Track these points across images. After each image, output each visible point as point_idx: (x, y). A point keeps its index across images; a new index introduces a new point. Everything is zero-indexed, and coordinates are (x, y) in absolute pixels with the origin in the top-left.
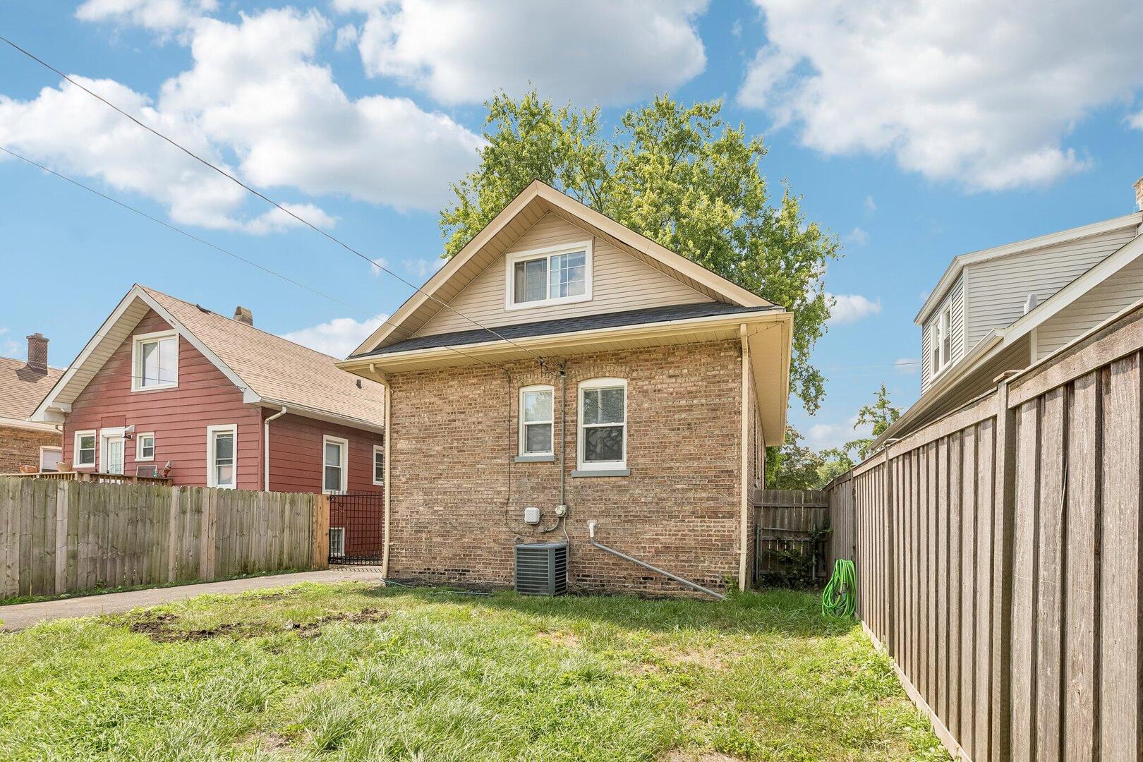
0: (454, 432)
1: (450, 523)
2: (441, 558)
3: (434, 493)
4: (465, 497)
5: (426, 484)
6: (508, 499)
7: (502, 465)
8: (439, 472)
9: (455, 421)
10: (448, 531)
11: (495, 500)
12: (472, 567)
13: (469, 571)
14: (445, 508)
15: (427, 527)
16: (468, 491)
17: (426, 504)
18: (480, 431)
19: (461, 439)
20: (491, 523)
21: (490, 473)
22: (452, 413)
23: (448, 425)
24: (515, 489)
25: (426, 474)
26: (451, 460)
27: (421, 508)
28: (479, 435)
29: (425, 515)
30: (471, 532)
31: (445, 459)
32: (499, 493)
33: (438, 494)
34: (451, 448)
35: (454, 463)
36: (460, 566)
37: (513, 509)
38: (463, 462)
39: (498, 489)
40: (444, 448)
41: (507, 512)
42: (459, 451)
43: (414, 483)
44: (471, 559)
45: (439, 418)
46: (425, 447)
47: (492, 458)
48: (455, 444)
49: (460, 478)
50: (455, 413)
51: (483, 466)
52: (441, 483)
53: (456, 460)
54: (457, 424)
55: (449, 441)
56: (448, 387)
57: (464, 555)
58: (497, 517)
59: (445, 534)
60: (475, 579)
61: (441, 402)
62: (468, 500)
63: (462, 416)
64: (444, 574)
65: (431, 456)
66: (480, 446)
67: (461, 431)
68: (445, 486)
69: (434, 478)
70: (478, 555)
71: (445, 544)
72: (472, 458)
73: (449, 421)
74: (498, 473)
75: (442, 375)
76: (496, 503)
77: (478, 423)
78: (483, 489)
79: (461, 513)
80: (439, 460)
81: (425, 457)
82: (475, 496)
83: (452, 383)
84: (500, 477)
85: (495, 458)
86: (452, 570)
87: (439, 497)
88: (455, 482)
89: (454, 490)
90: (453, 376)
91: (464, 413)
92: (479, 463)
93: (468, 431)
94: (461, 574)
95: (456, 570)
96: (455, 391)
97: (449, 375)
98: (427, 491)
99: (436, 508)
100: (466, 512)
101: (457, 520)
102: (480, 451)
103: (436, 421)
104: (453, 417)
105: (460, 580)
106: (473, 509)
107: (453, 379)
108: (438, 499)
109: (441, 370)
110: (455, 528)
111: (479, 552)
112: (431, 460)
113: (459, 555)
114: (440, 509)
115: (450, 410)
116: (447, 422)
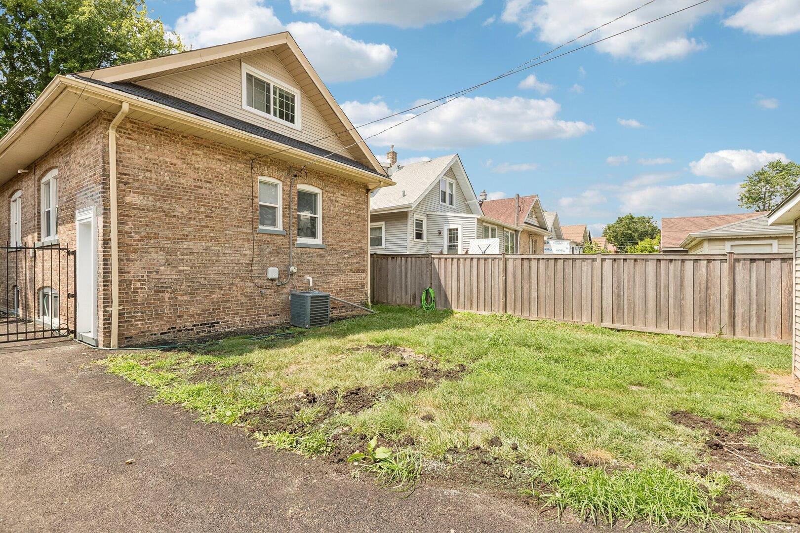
0: (201, 198)
1: (198, 282)
2: (189, 315)
3: (178, 253)
4: (214, 258)
5: (168, 244)
6: (252, 261)
7: (247, 233)
8: (185, 233)
9: (202, 188)
10: (196, 289)
11: (241, 261)
12: (221, 319)
13: (218, 323)
14: (192, 268)
15: (170, 287)
16: (216, 253)
17: (168, 263)
18: (227, 202)
19: (209, 206)
20: (239, 280)
21: (237, 239)
22: (198, 180)
23: (194, 190)
24: (257, 253)
25: (169, 234)
26: (198, 224)
27: (162, 268)
28: (227, 206)
29: (168, 274)
30: (220, 288)
31: (192, 222)
32: (245, 255)
33: (183, 254)
34: (198, 212)
35: (202, 226)
36: (209, 320)
37: (256, 268)
38: (211, 227)
39: (244, 252)
40: (190, 211)
41: (251, 270)
42: (206, 216)
43: (152, 242)
44: (220, 312)
45: (183, 181)
46: (166, 207)
47: (238, 227)
48: (202, 210)
49: (208, 241)
50: (201, 181)
51: (231, 233)
52: (186, 244)
53: (203, 224)
54: (203, 191)
55: (196, 205)
56: (193, 154)
57: (213, 309)
58: (243, 275)
59: (193, 292)
60: (224, 328)
61: (185, 166)
62: (217, 261)
63: (209, 185)
64: (192, 330)
65: (174, 216)
66: (227, 215)
67: (209, 199)
68: (192, 247)
69: (178, 239)
70: (227, 308)
71: (193, 301)
72: (219, 224)
73: (195, 186)
74: (244, 239)
75: (185, 140)
76: (242, 264)
77: (225, 195)
78: (230, 252)
79: (210, 272)
80: (184, 222)
81: (166, 216)
82: (224, 258)
83: (198, 152)
84: (245, 243)
85: (241, 227)
86: (201, 325)
87: (185, 257)
88: (203, 244)
89: (202, 251)
90: (198, 146)
91: (211, 183)
92: (226, 229)
93: (215, 200)
94: (210, 327)
95: (205, 324)
96: (201, 160)
97: (194, 143)
98: (170, 250)
99: (182, 268)
100: (214, 272)
101: (205, 278)
102: (227, 220)
103: (180, 184)
104: (199, 184)
105: (210, 332)
106: (220, 268)
107: (198, 149)
108: (183, 259)
109: (185, 135)
110: (204, 286)
111: (228, 305)
112: (174, 220)
113: (209, 310)
114: (186, 268)
115: (196, 176)
116: (193, 187)
